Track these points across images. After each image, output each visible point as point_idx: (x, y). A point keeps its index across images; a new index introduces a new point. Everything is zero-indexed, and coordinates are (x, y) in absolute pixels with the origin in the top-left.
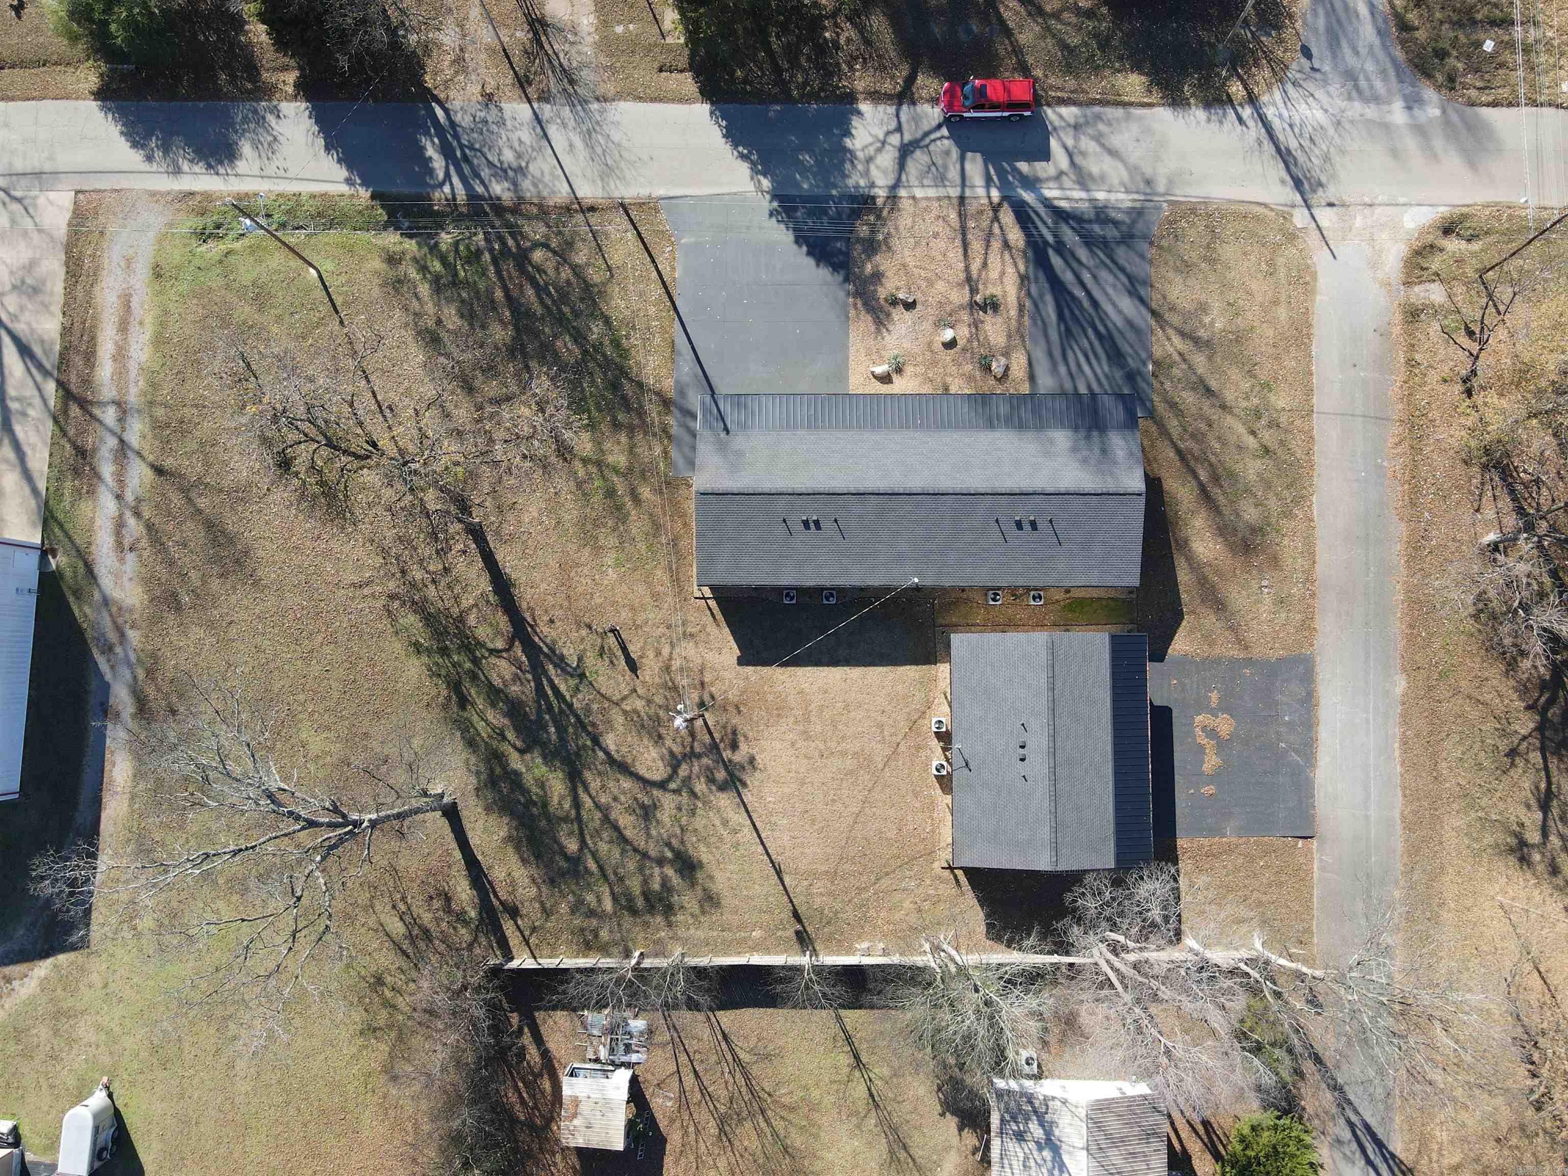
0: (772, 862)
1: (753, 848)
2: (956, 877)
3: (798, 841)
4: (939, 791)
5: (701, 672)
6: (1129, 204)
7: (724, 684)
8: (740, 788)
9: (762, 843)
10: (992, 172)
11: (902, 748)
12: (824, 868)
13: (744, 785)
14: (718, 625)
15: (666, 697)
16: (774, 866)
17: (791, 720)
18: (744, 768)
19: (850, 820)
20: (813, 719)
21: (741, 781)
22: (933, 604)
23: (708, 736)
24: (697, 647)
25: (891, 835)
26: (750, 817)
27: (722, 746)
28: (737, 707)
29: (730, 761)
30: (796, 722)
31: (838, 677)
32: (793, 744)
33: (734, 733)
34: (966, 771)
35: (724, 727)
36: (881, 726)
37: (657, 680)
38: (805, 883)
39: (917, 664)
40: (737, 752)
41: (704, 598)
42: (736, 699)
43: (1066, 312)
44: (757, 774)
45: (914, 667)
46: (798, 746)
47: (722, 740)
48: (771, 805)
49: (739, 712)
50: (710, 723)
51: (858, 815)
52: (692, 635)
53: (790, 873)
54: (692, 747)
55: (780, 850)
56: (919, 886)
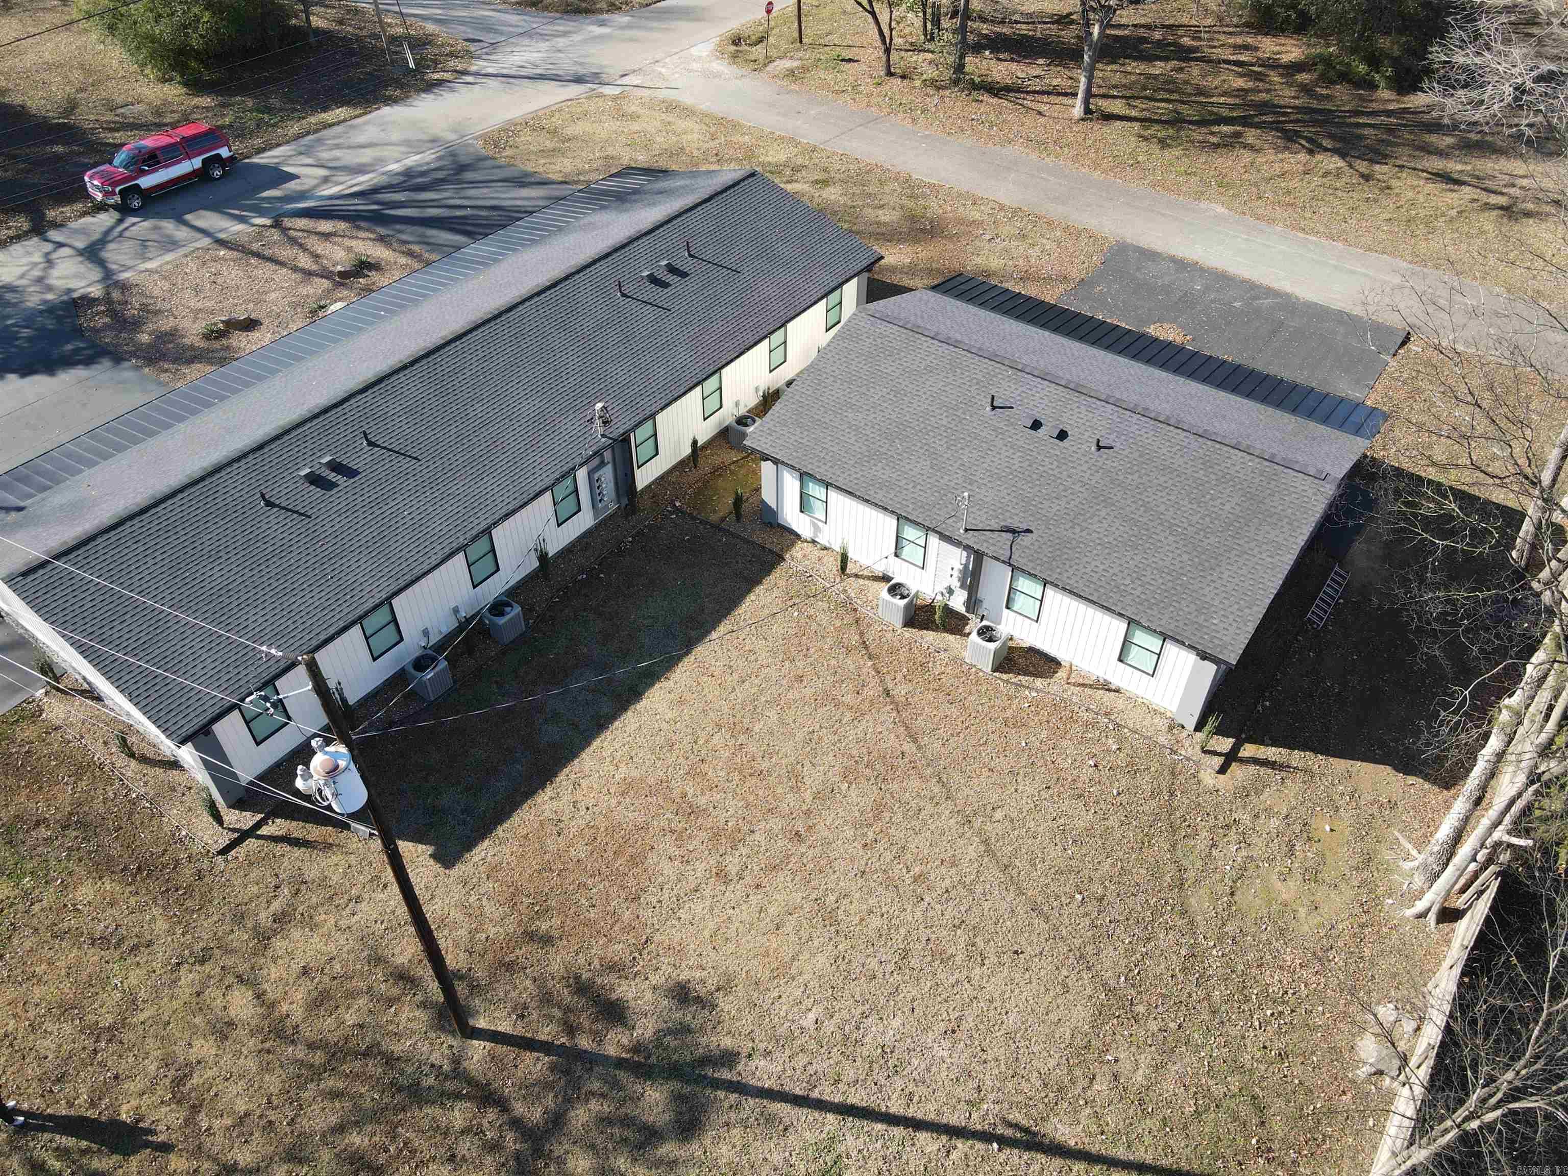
0: (986, 1137)
1: (915, 1162)
2: (1255, 761)
3: (969, 1023)
4: (1039, 683)
5: (377, 960)
6: (433, 156)
7: (455, 925)
8: (725, 1074)
9: (917, 1125)
10: (236, 212)
11: (900, 691)
12: (1081, 1015)
13: (729, 1058)
14: (328, 846)
15: (335, 1095)
16: (1004, 1142)
17: (667, 845)
18: (684, 1030)
19: (992, 872)
20: (702, 801)
21: (707, 1060)
22: (678, 510)
23: (529, 1057)
24: (314, 927)
25: (1082, 819)
26: (821, 1105)
27: (584, 1042)
28: (531, 936)
29: (637, 1048)
30: (680, 838)
31: (662, 707)
32: (722, 876)
33: (581, 988)
34: (1026, 539)
35: (546, 998)
36: (826, 699)
37: (273, 1083)
38: (1101, 1085)
39: (759, 582)
40: (631, 1018)
41: (244, 835)
42: (511, 926)
43: (469, 228)
44: (726, 1005)
45: (760, 590)
46: (733, 869)
47: (571, 1030)
48: (829, 1027)
49: (547, 940)
50: (505, 1027)
51: (990, 852)
52: (282, 919)
53: (1052, 1107)
54: (516, 1123)
55: (966, 1091)
56: (1243, 841)
